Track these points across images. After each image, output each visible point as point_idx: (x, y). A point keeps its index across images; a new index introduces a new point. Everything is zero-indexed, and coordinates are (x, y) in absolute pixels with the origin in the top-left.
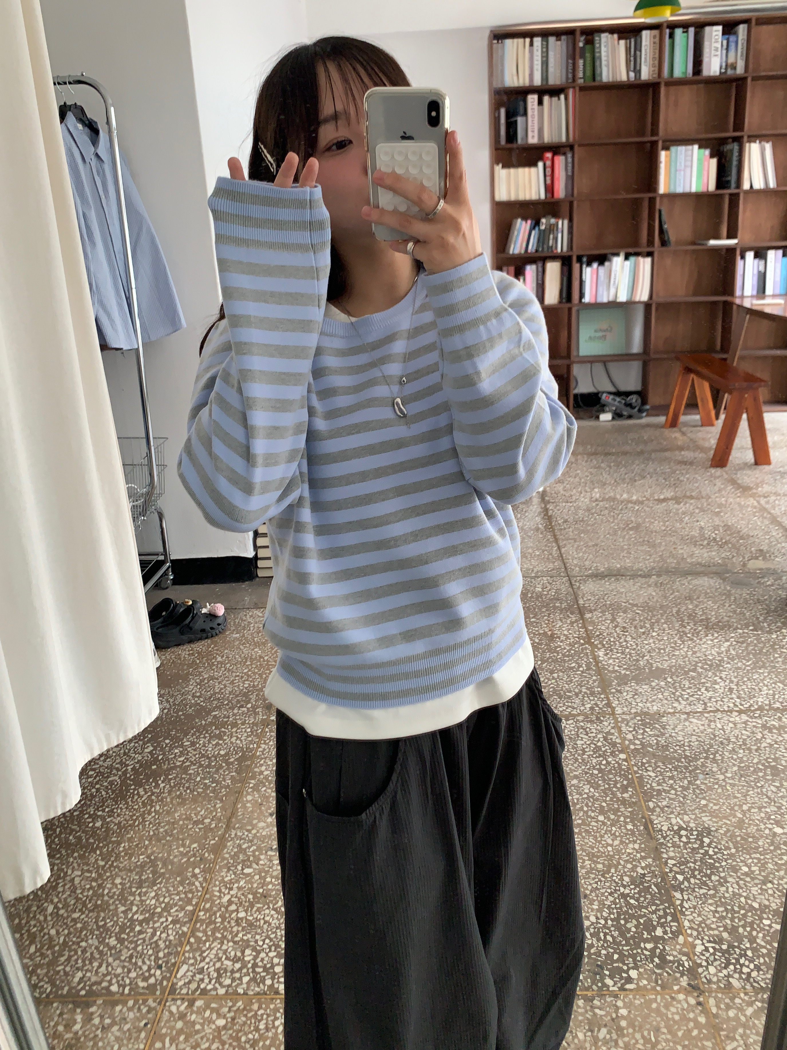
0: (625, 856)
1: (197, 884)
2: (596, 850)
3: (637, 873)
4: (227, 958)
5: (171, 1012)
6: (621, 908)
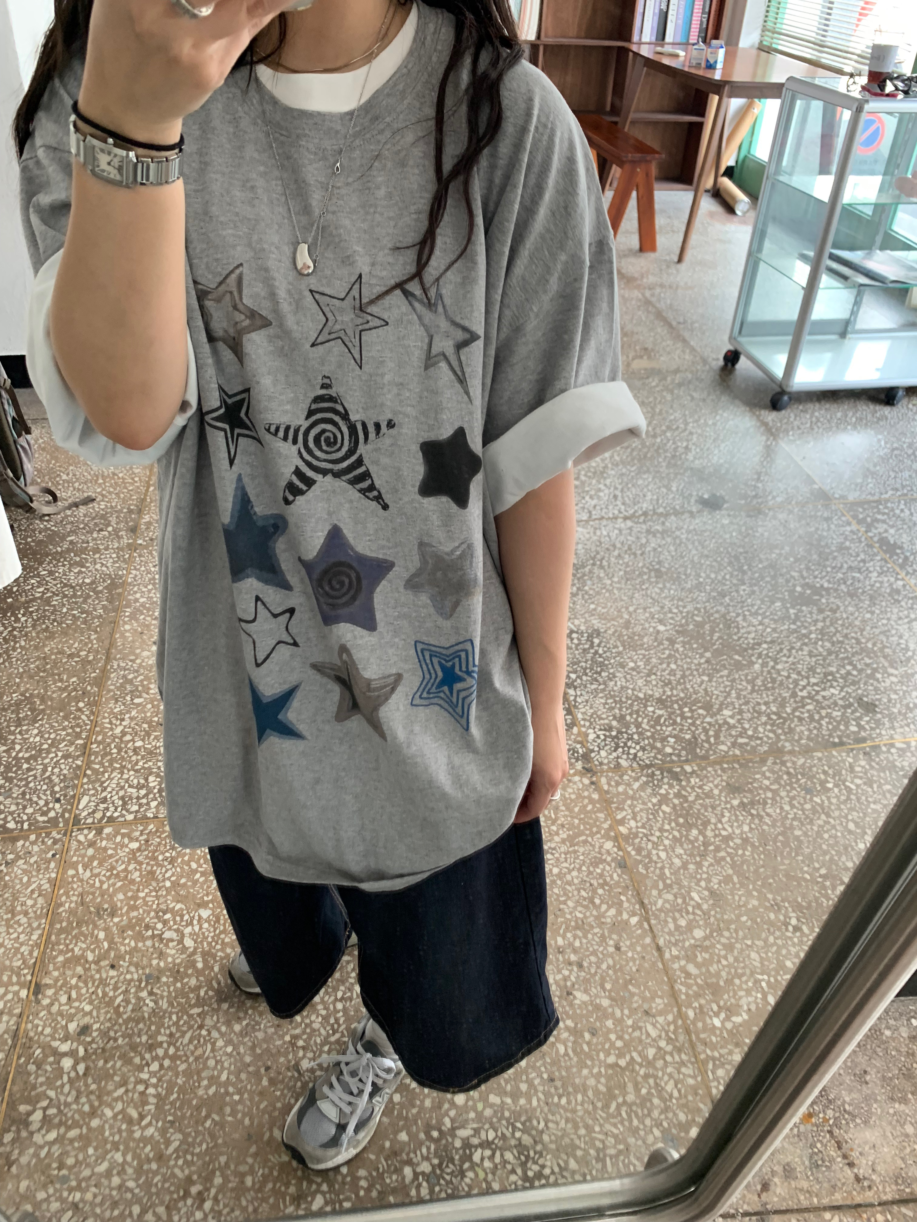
1: (83, 717)
4: (130, 786)
5: (79, 842)
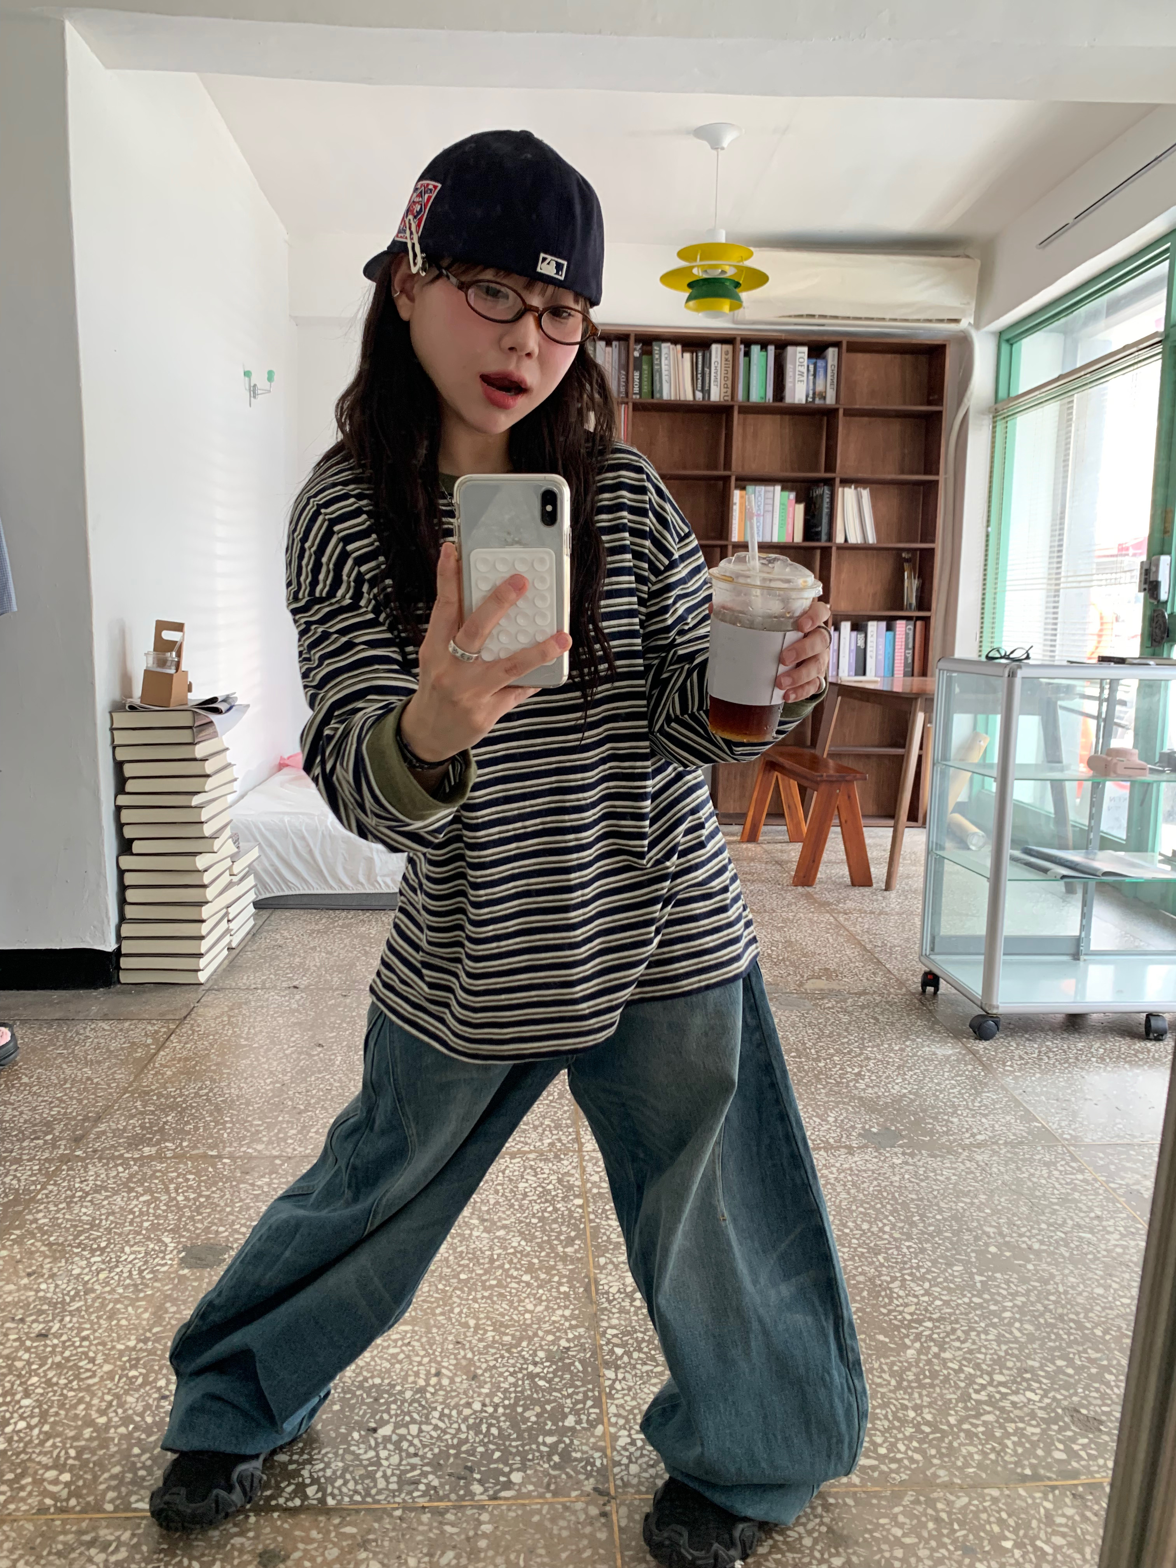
0: (547, 1325)
2: (507, 1318)
3: (559, 1346)
6: (522, 1392)
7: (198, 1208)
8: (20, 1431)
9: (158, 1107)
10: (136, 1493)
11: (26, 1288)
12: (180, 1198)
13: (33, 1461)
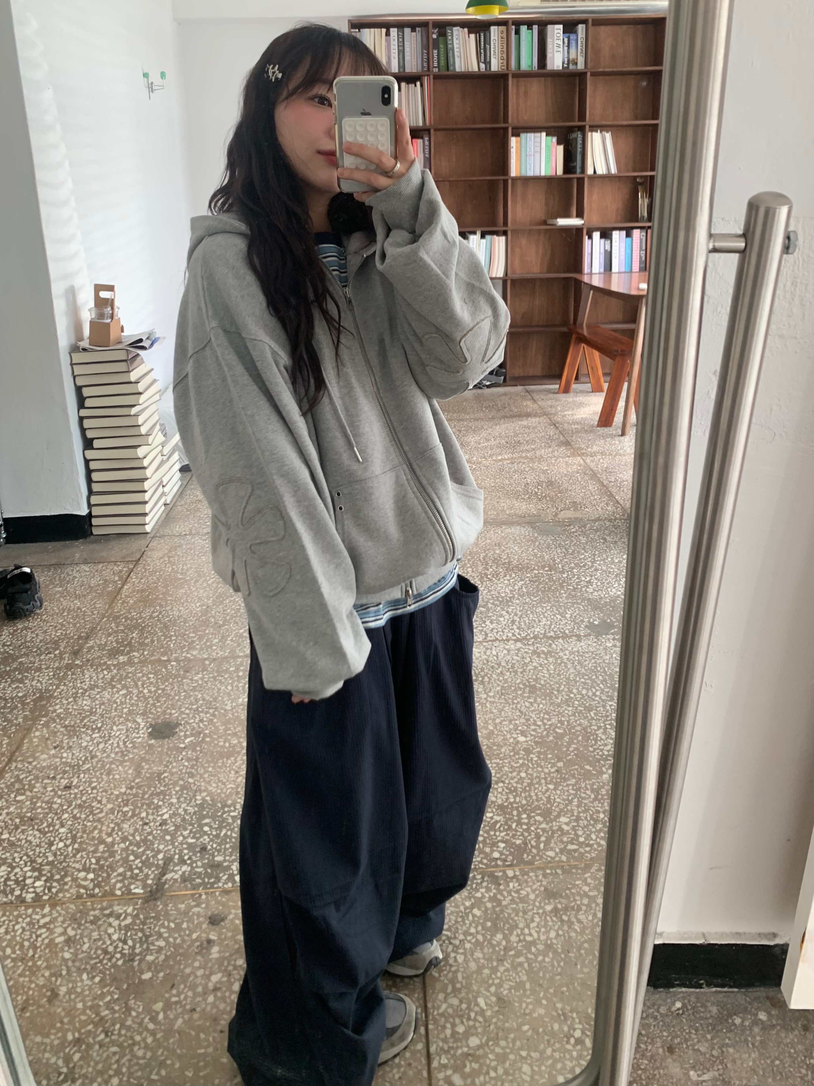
7: (158, 697)
8: (61, 849)
9: (126, 627)
10: (133, 883)
11: (54, 756)
12: (146, 691)
13: (71, 867)
